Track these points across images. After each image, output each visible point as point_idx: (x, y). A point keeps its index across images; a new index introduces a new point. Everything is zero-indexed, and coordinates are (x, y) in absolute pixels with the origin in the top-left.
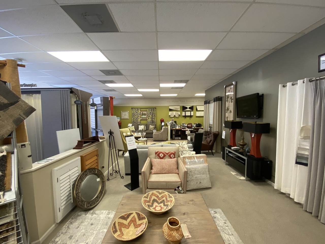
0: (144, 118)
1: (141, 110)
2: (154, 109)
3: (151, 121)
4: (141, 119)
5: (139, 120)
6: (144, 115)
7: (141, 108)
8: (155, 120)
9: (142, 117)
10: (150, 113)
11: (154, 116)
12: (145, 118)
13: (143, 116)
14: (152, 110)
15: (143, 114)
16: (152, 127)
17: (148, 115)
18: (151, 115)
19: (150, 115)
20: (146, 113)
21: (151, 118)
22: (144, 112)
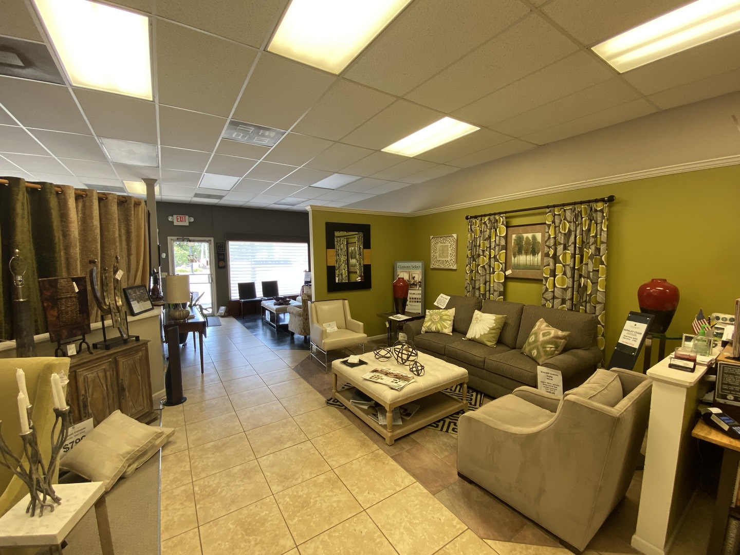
0: (527, 267)
1: (516, 222)
2: (599, 206)
3: (565, 290)
4: (508, 272)
5: (497, 278)
6: (526, 254)
7: (509, 215)
8: (595, 283)
9: (514, 260)
10: (567, 236)
11: (591, 257)
12: (531, 267)
13: (523, 259)
14: (578, 216)
15: (520, 249)
16: (541, 338)
17: (552, 252)
18: (572, 248)
19: (560, 248)
20: (539, 236)
21: (569, 273)
22: (525, 235)
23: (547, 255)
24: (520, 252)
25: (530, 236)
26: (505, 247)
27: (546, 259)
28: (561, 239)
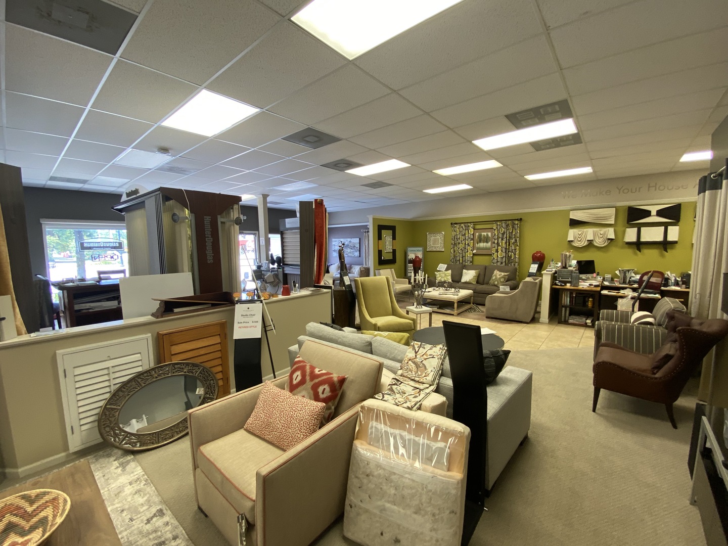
0: (483, 249)
1: (478, 227)
2: (516, 222)
3: (502, 258)
4: (474, 251)
5: (469, 255)
6: (483, 243)
7: (475, 223)
8: (515, 254)
9: (477, 246)
10: (503, 234)
11: (513, 243)
12: (486, 249)
13: (482, 245)
14: (508, 226)
15: (481, 240)
16: (498, 277)
17: (496, 242)
18: (505, 239)
19: (500, 240)
20: (490, 234)
21: (504, 250)
22: (483, 234)
23: (494, 243)
24: (480, 242)
25: (485, 234)
26: (473, 239)
27: (493, 245)
28: (500, 235)
